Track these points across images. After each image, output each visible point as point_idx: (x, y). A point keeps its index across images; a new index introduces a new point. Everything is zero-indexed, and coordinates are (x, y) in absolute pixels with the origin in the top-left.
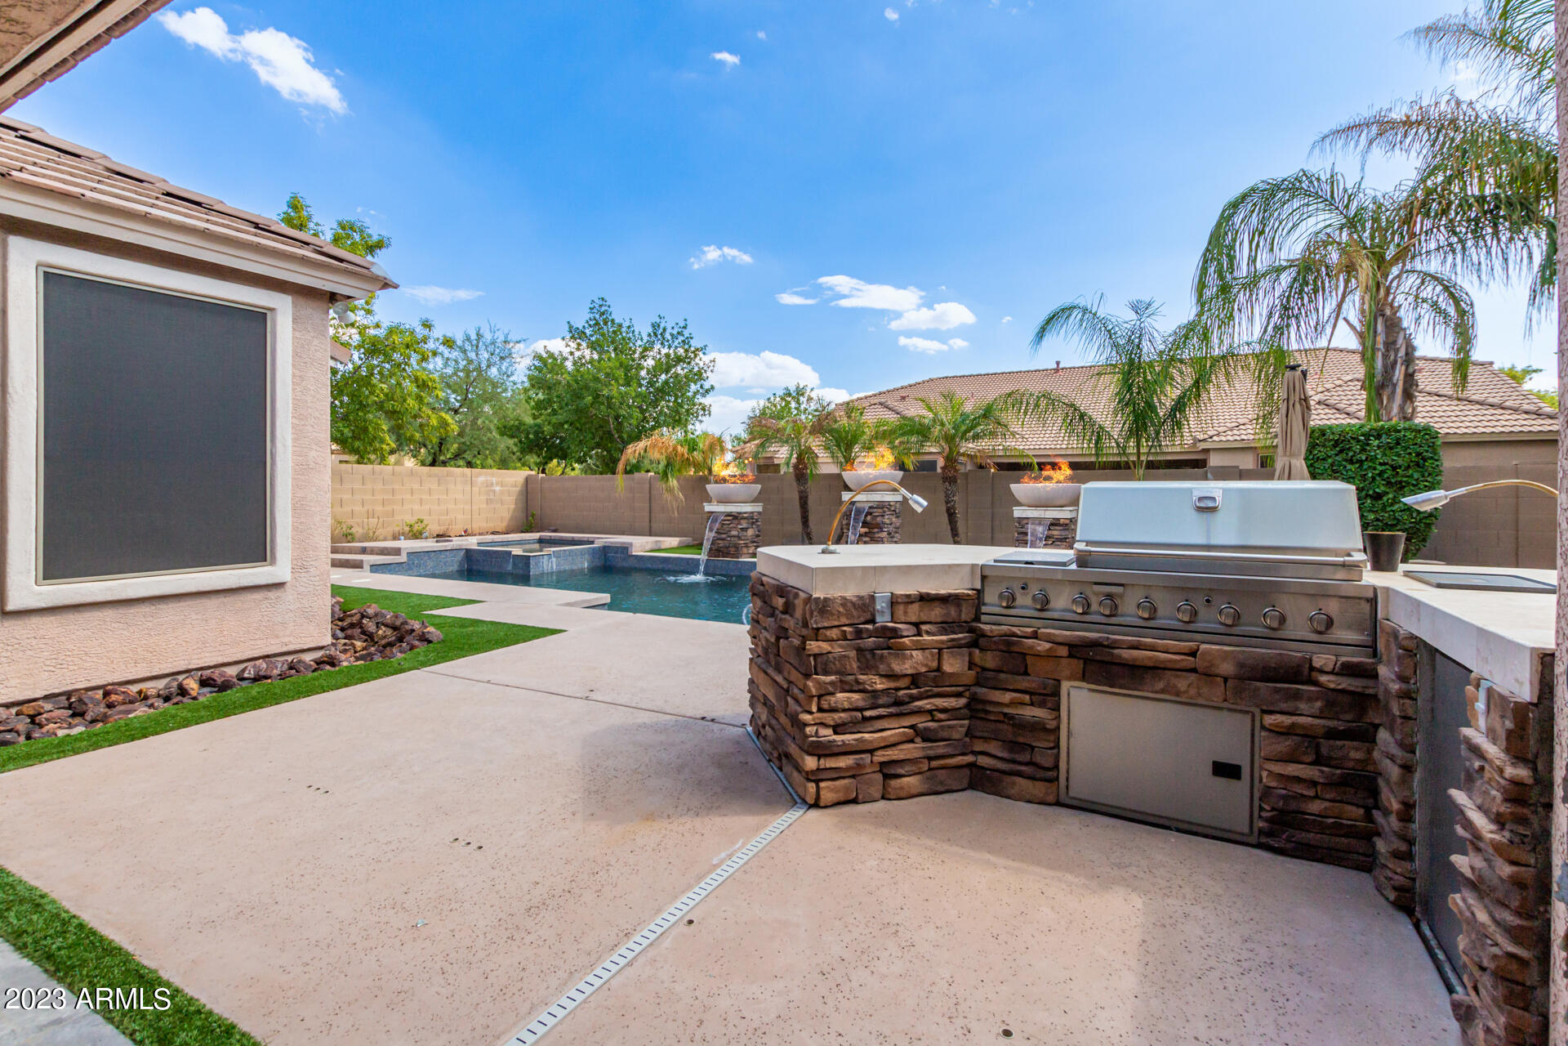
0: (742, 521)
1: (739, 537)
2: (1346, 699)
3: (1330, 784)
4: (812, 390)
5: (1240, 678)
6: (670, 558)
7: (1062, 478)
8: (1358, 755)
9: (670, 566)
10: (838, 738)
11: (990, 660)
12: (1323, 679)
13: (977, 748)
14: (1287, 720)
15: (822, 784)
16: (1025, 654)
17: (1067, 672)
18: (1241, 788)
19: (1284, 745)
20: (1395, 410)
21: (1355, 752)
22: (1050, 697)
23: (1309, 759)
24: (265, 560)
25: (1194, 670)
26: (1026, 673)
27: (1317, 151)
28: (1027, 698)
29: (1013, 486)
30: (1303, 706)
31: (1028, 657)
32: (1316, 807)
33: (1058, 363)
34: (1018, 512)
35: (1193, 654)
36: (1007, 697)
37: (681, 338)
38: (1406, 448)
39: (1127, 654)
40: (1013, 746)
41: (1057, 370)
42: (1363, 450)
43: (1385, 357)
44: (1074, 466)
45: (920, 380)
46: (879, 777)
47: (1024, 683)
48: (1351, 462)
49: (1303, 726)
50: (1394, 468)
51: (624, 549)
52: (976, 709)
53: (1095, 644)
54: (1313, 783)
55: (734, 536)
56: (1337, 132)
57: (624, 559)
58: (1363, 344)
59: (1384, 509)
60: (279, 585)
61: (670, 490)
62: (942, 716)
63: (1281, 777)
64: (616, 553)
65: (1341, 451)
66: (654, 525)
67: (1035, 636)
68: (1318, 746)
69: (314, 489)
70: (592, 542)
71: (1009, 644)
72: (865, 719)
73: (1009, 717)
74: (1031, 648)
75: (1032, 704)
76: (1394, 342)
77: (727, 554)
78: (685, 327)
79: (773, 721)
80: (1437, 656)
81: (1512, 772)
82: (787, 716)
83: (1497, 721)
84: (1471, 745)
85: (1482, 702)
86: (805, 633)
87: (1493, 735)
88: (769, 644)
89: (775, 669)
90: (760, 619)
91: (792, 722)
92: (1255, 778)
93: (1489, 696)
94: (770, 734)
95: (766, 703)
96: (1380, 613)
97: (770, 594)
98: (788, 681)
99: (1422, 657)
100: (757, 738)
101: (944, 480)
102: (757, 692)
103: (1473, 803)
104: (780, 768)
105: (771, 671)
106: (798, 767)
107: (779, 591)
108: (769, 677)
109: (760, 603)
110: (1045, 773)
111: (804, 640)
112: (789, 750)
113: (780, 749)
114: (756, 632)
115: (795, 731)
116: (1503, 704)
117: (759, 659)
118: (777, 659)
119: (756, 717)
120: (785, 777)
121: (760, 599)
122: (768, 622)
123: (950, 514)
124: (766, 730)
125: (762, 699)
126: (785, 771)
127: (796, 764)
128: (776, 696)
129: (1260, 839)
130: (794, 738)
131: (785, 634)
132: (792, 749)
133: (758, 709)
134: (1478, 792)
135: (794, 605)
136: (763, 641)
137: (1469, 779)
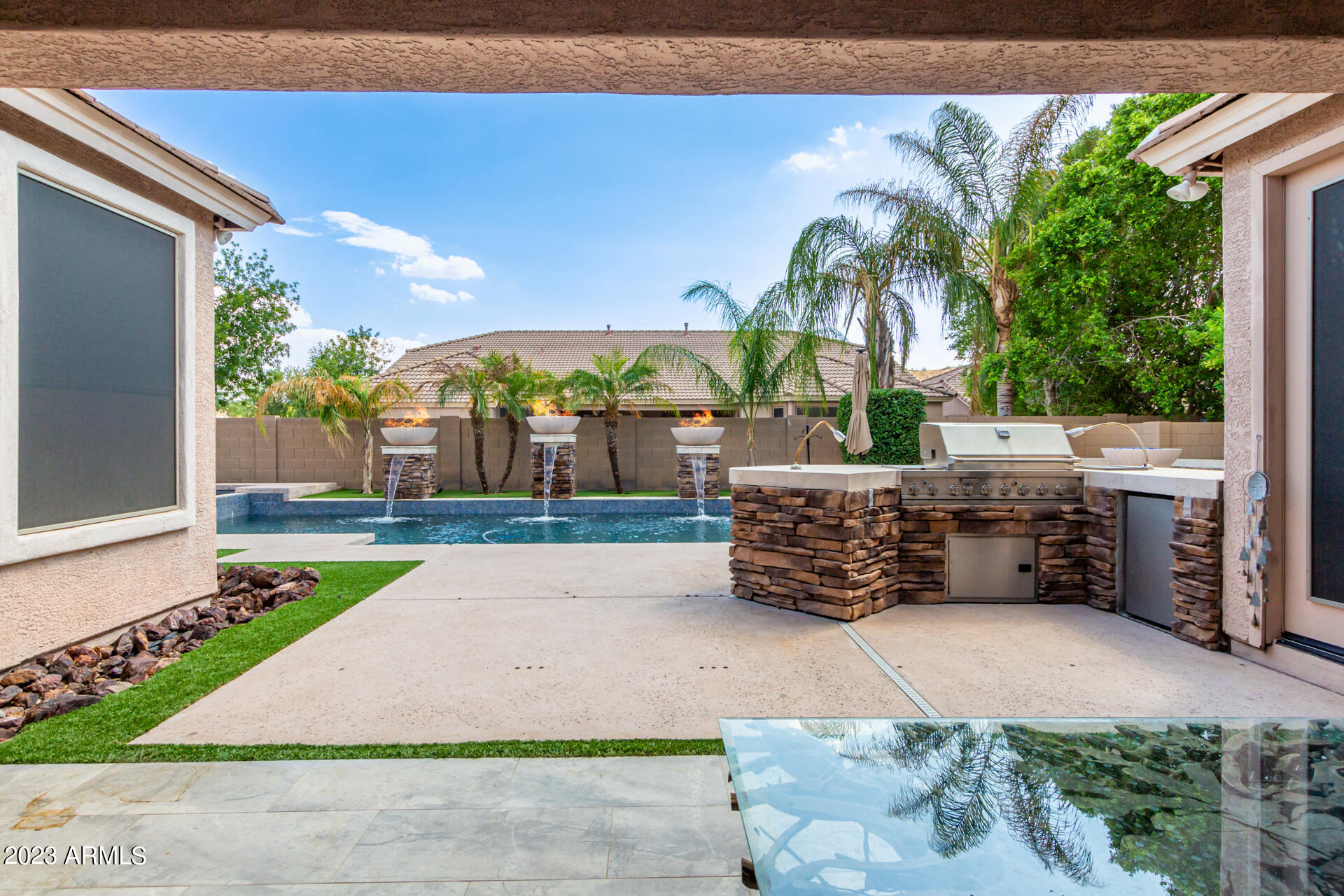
0: (425, 463)
1: (421, 478)
2: (1076, 524)
3: (1071, 566)
4: (377, 334)
5: (1034, 520)
6: (338, 502)
7: (706, 422)
8: (1079, 550)
9: (339, 511)
10: (861, 577)
11: (909, 526)
12: (1067, 516)
13: (901, 579)
14: (1053, 538)
15: (854, 606)
16: (928, 521)
17: (950, 529)
18: (1030, 576)
19: (1052, 550)
20: (885, 381)
21: (1078, 549)
22: (940, 543)
23: (1062, 555)
24: (175, 504)
25: (1012, 519)
26: (929, 532)
27: (839, 202)
28: (930, 546)
29: (673, 429)
30: (1059, 530)
31: (931, 523)
32: (1064, 578)
33: (609, 327)
34: (681, 450)
35: (1012, 511)
36: (920, 546)
37: (259, 270)
38: (911, 406)
39: (983, 514)
40: (922, 574)
41: (608, 332)
42: (890, 406)
43: (880, 346)
44: (714, 414)
45: (486, 332)
46: (870, 600)
47: (928, 537)
48: (884, 414)
49: (1060, 540)
50: (905, 418)
51: (278, 497)
52: (903, 556)
53: (968, 511)
54: (1062, 567)
55: (417, 478)
56: (848, 193)
57: (278, 506)
58: (868, 339)
59: (901, 445)
60: (183, 530)
61: (336, 432)
62: (891, 561)
63: (1051, 566)
64: (266, 500)
65: (878, 407)
66: (282, 471)
67: (934, 510)
68: (1065, 549)
69: (205, 427)
70: (233, 491)
71: (920, 515)
72: (868, 565)
73: (922, 557)
74: (934, 516)
75: (932, 549)
76: (884, 337)
77: (409, 495)
78: (264, 258)
79: (783, 581)
80: (1129, 497)
81: (1211, 525)
82: (813, 572)
83: (1199, 510)
84: (1182, 522)
85: (1187, 505)
86: (842, 514)
87: (1196, 515)
88: (778, 530)
89: (789, 545)
90: (759, 515)
91: (820, 575)
92: (1038, 570)
93: (1194, 501)
94: (779, 590)
95: (768, 571)
96: (1086, 484)
97: (776, 497)
98: (815, 550)
99: (1119, 499)
100: (752, 600)
101: (608, 424)
102: (749, 567)
103: (1186, 543)
104: (797, 610)
105: (781, 548)
106: (832, 601)
107: (796, 493)
108: (778, 551)
109: (758, 506)
110: (939, 586)
111: (842, 519)
112: (820, 592)
113: (801, 595)
114: (744, 526)
115: (826, 580)
116: (1204, 502)
117: (754, 544)
118: (793, 538)
119: (749, 585)
120: (808, 613)
121: (756, 502)
122: (776, 516)
123: (612, 453)
124: (772, 589)
125: (762, 570)
126: (808, 608)
127: (828, 600)
128: (794, 563)
129: (1039, 599)
130: (821, 584)
131: (809, 520)
132: (825, 591)
133: (754, 578)
134: (1188, 538)
135: (823, 500)
136: (766, 530)
137: (1177, 536)
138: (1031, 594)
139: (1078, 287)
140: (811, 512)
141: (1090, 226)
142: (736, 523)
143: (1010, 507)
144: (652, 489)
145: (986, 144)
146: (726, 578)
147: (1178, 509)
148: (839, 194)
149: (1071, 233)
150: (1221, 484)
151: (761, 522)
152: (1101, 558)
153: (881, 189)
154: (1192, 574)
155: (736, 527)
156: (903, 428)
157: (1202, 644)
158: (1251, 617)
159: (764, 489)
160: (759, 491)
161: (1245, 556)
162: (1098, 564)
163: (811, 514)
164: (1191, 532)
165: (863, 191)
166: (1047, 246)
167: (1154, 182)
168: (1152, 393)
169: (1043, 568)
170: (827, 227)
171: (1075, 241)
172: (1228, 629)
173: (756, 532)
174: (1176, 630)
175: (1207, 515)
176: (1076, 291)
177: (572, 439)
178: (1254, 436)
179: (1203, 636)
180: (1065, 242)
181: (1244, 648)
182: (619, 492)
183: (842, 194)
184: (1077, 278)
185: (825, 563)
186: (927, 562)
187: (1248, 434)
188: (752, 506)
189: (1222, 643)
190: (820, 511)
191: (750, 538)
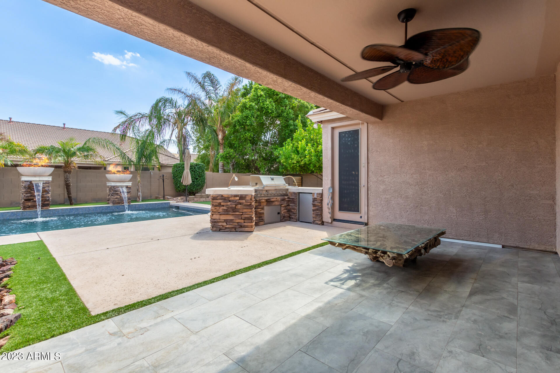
2: (288, 201)
3: (287, 212)
5: (281, 201)
11: (257, 204)
12: (286, 199)
14: (284, 205)
15: (253, 227)
17: (265, 204)
18: (279, 215)
19: (284, 208)
21: (289, 207)
22: (263, 209)
25: (277, 201)
27: (168, 92)
28: (261, 209)
30: (285, 203)
31: (261, 203)
32: (286, 215)
34: (111, 184)
36: (259, 210)
39: (272, 200)
40: (260, 217)
47: (261, 207)
48: (192, 171)
50: (199, 173)
53: (269, 199)
54: (285, 212)
59: (198, 182)
67: (262, 199)
68: (286, 208)
71: (260, 201)
73: (260, 213)
74: (262, 201)
76: (185, 143)
79: (231, 223)
80: (300, 194)
81: (321, 198)
82: (242, 219)
83: (319, 196)
84: (315, 198)
85: (316, 195)
86: (251, 201)
87: (317, 197)
88: (230, 208)
89: (233, 212)
90: (222, 204)
91: (244, 220)
92: (281, 213)
93: (317, 194)
94: (230, 226)
95: (226, 221)
96: (289, 191)
97: (229, 198)
98: (242, 212)
99: (298, 194)
100: (219, 231)
101: (65, 172)
102: (219, 221)
103: (316, 203)
104: (236, 231)
105: (231, 213)
106: (248, 227)
107: (236, 196)
108: (230, 214)
109: (222, 201)
110: (263, 220)
111: (251, 203)
112: (244, 225)
113: (238, 227)
114: (216, 208)
115: (246, 221)
116: (320, 194)
117: (220, 213)
118: (234, 210)
119: (218, 226)
120: (239, 232)
121: (222, 200)
122: (229, 203)
123: (68, 186)
124: (227, 226)
125: (223, 221)
126: (240, 230)
127: (247, 227)
128: (235, 217)
129: (281, 221)
130: (244, 222)
131: (240, 204)
132: (246, 224)
133: (220, 224)
134: (316, 202)
135: (245, 197)
136: (225, 208)
137: (313, 201)
138: (280, 220)
139: (246, 136)
140: (241, 201)
141: (249, 119)
142: (213, 207)
143: (276, 198)
144: (86, 203)
145: (218, 86)
146: (209, 225)
147: (313, 196)
148: (167, 88)
149: (245, 120)
150: (322, 189)
151: (223, 206)
152: (294, 209)
153: (182, 91)
154: (317, 210)
155: (213, 208)
156: (199, 176)
157: (319, 224)
158: (329, 217)
159: (224, 195)
160: (222, 196)
161: (328, 204)
162: (293, 210)
163: (241, 202)
164: (316, 200)
165: (176, 90)
166: (238, 122)
167: (264, 110)
168: (260, 167)
169: (282, 213)
170: (166, 101)
171: (246, 123)
172: (324, 220)
173: (221, 209)
174: (313, 223)
175: (320, 196)
176: (245, 137)
177: (50, 179)
178: (329, 179)
179: (320, 222)
180: (243, 122)
181: (327, 224)
182: (71, 204)
183: (168, 89)
184: (245, 133)
185: (246, 216)
186: (261, 214)
187: (328, 179)
188: (220, 201)
189: (323, 223)
190: (244, 201)
191: (219, 211)
